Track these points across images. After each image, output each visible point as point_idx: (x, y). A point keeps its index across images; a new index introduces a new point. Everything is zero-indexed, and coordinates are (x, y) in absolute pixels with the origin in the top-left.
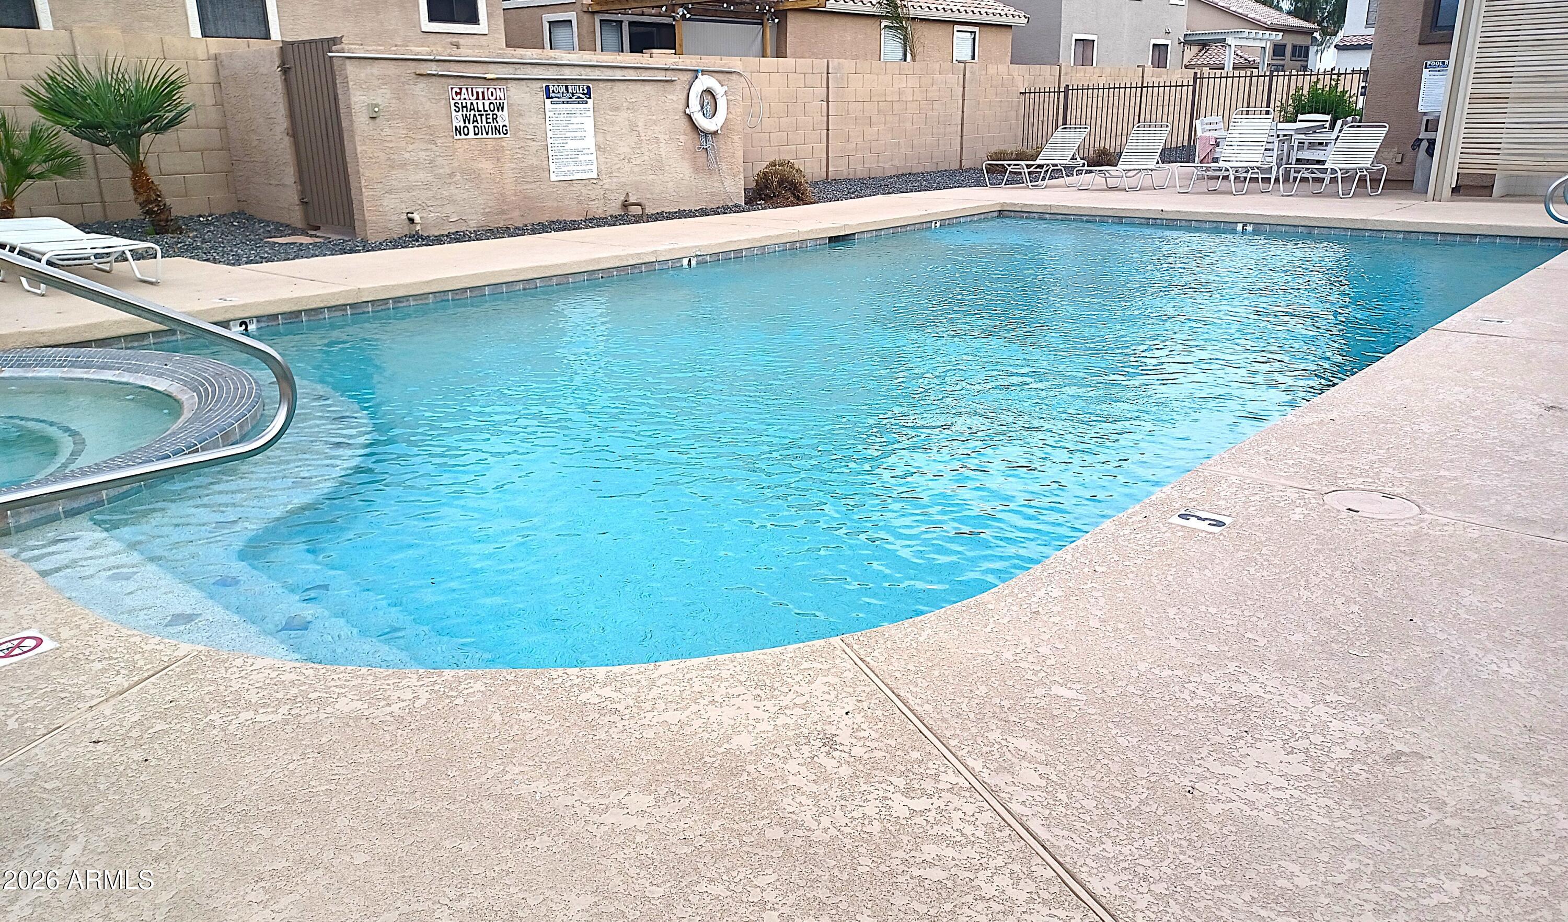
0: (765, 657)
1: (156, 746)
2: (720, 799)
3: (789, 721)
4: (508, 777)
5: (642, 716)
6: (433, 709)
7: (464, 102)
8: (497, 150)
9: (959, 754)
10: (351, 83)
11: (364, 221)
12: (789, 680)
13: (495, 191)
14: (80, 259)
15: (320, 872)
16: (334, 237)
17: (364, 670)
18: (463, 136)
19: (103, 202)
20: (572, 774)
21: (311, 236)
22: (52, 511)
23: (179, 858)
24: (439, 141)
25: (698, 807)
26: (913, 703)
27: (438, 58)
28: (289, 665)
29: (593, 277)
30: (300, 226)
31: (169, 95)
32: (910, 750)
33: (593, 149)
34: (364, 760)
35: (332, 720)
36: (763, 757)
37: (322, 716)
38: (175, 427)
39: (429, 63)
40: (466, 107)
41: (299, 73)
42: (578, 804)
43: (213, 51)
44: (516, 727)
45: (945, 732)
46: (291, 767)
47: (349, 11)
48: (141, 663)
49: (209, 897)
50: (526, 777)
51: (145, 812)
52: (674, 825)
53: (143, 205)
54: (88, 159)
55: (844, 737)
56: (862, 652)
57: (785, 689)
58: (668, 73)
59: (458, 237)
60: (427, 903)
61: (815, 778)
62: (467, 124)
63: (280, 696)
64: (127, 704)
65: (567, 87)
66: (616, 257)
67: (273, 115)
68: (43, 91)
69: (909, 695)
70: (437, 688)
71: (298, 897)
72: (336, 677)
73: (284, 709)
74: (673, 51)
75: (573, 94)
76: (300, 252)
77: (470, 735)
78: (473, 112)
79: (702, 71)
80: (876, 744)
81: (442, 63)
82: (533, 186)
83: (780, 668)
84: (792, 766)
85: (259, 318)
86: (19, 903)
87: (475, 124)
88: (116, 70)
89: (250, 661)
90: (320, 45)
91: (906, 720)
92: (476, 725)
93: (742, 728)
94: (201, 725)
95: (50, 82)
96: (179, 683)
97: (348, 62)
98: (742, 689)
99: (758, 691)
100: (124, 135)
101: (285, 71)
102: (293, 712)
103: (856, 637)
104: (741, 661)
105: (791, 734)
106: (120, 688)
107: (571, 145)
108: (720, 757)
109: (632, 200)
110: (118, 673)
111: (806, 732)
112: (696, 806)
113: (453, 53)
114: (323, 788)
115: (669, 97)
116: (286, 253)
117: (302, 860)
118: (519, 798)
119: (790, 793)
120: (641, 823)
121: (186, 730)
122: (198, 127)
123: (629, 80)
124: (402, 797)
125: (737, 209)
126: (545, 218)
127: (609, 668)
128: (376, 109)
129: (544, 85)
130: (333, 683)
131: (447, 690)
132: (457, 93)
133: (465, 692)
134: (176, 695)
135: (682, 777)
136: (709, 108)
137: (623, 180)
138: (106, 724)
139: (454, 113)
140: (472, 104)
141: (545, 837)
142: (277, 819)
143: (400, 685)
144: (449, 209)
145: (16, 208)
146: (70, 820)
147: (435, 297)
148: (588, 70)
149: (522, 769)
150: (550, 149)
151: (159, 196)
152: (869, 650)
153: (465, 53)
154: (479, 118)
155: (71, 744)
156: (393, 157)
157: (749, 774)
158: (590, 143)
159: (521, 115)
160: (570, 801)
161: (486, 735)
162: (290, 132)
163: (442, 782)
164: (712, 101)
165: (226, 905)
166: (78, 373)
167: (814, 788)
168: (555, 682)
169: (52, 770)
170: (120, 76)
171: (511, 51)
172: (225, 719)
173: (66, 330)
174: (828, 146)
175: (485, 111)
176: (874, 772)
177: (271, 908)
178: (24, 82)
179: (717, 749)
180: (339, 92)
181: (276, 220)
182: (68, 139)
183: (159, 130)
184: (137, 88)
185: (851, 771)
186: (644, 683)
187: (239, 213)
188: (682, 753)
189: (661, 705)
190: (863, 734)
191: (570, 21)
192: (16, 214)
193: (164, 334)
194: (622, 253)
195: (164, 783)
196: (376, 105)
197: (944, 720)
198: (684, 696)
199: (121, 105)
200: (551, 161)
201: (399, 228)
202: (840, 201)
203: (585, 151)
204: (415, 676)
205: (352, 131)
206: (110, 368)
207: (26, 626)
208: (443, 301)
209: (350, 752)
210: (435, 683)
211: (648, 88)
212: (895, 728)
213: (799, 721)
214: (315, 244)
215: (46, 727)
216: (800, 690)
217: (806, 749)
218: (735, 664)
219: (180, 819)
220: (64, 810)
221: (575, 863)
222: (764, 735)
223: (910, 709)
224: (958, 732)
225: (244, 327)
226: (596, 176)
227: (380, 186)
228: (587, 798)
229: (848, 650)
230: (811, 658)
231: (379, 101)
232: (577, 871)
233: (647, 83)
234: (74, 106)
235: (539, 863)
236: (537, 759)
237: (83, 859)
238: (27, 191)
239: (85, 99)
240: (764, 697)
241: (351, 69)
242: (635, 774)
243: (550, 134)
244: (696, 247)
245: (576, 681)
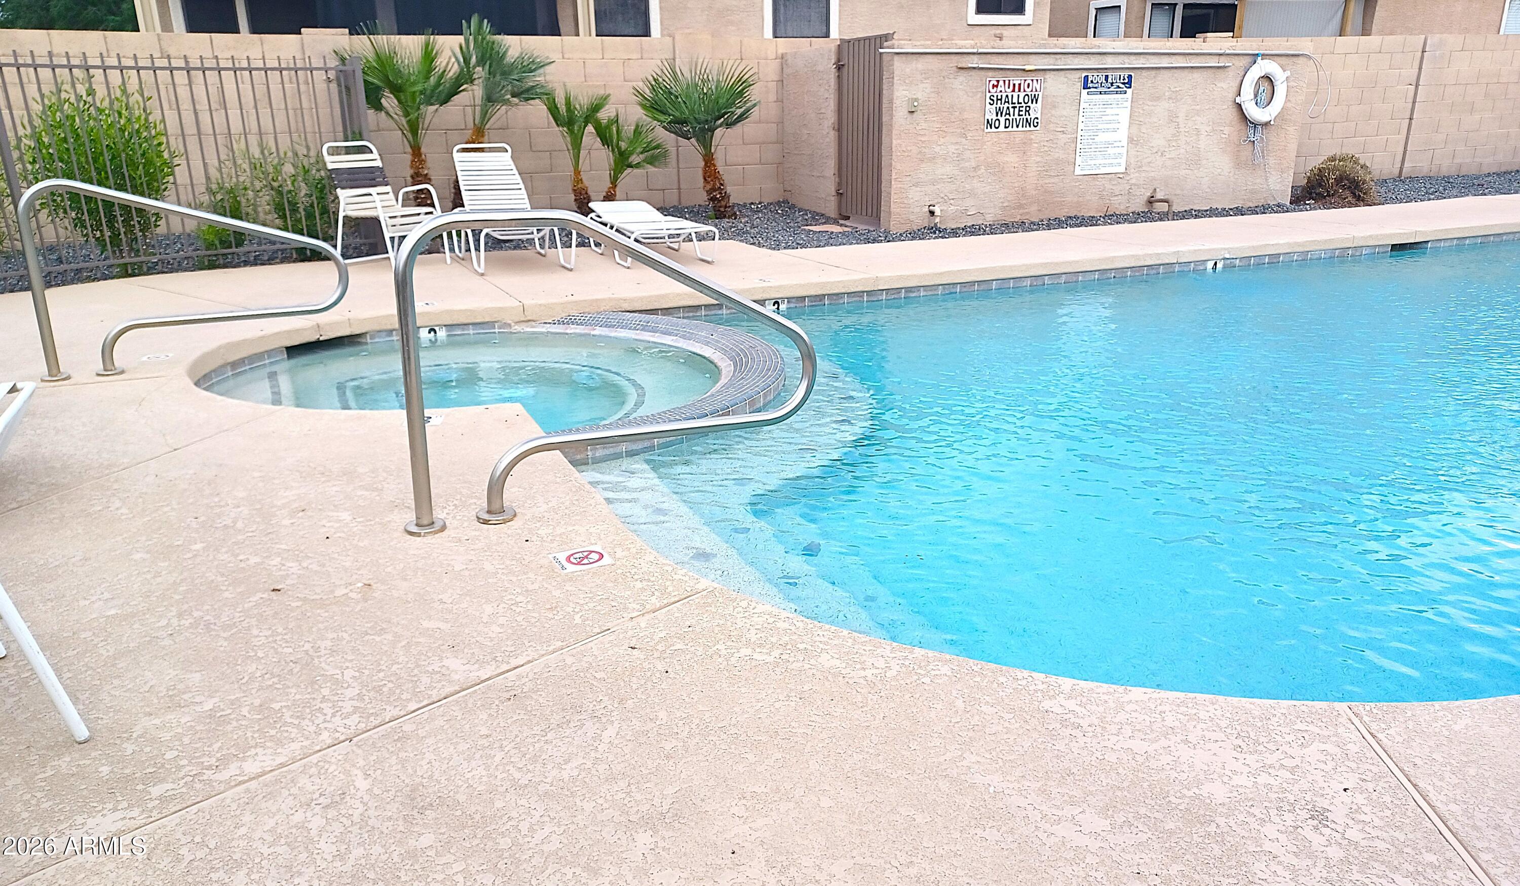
0: (1252, 706)
1: (675, 662)
2: (1181, 843)
3: (1271, 781)
4: (965, 763)
5: (1106, 737)
6: (902, 682)
7: (999, 95)
8: (1024, 143)
9: (1492, 872)
10: (896, 78)
11: (890, 213)
12: (1278, 738)
13: (1016, 185)
14: (657, 238)
15: (792, 805)
16: (861, 227)
17: (845, 632)
18: (994, 129)
19: (679, 189)
20: (1027, 777)
21: (841, 225)
22: (618, 450)
23: (683, 761)
24: (969, 135)
25: (1157, 846)
26: (1434, 799)
27: (981, 50)
28: (784, 614)
29: (1105, 276)
30: (833, 216)
31: (741, 93)
32: (1423, 851)
33: (1125, 143)
34: (838, 714)
35: (814, 671)
36: (1236, 813)
37: (807, 666)
38: (714, 390)
39: (972, 56)
40: (1001, 100)
41: (851, 70)
42: (1030, 808)
43: (780, 51)
44: (977, 717)
45: (1476, 842)
46: (777, 705)
47: (903, 7)
48: (670, 589)
49: (703, 800)
50: (982, 768)
51: (662, 715)
52: (1128, 857)
53: (709, 192)
54: (673, 150)
55: (1338, 815)
56: (1374, 727)
57: (1271, 746)
58: (1222, 58)
59: (973, 231)
60: (879, 861)
61: (1296, 850)
62: (999, 117)
63: (774, 640)
64: (657, 621)
65: (1107, 77)
66: (1133, 256)
67: (823, 111)
68: (648, 91)
69: (1430, 788)
70: (907, 663)
71: (772, 822)
72: (821, 633)
73: (776, 653)
74: (1231, 34)
75: (1112, 84)
76: (831, 240)
77: (933, 714)
78: (1007, 105)
79: (1263, 55)
80: (1379, 833)
81: (984, 56)
82: (1056, 180)
83: (1269, 722)
84: (1270, 830)
85: (789, 300)
86: (570, 764)
87: (1007, 117)
88: (703, 71)
89: (753, 604)
90: (873, 41)
91: (1423, 815)
92: (939, 707)
93: (1215, 776)
94: (710, 652)
95: (653, 83)
96: (696, 612)
97: (896, 58)
98: (1221, 736)
99: (1239, 742)
100: (703, 130)
101: (839, 68)
102: (783, 657)
103: (1368, 708)
104: (1223, 704)
105: (1273, 796)
106: (653, 607)
107: (1102, 137)
108: (1187, 800)
109: (1159, 196)
110: (653, 594)
111: (1292, 798)
112: (1154, 844)
113: (996, 45)
114: (802, 731)
115: (1219, 85)
116: (819, 240)
117: (778, 790)
118: (973, 786)
119: (1264, 858)
120: (1094, 845)
121: (699, 653)
122: (760, 122)
123: (1176, 68)
124: (866, 756)
125: (1280, 208)
126: (1062, 214)
127: (1076, 681)
128: (916, 104)
129: (1083, 75)
130: (818, 639)
131: (916, 667)
132: (994, 86)
133: (933, 673)
134: (694, 622)
135: (1143, 811)
136: (1264, 97)
137: (1153, 174)
138: (641, 635)
139: (988, 106)
140: (1007, 96)
141: (994, 830)
142: (761, 748)
143: (875, 653)
144: (969, 202)
145: (617, 193)
146: (610, 707)
147: (944, 289)
148: (1132, 58)
149: (979, 759)
150: (1079, 141)
151: (722, 185)
152: (1383, 726)
153: (1008, 45)
154: (1012, 110)
155: (616, 645)
156: (924, 150)
157: (1218, 826)
158: (1122, 135)
159: (1054, 107)
160: (1023, 803)
161: (948, 719)
162: (836, 127)
163: (904, 753)
164: (1270, 88)
165: (714, 811)
166: (647, 336)
167: (1295, 861)
168: (1019, 682)
169: (601, 663)
170: (705, 77)
171: (1054, 41)
172: (729, 651)
173: (641, 299)
174: (1407, 138)
175: (1019, 103)
176: (1372, 863)
177: (750, 825)
178: (634, 84)
179: (1185, 791)
180: (885, 87)
181: (813, 209)
182: (661, 134)
183: (729, 125)
184: (716, 88)
185: (1342, 854)
186: (1112, 705)
187: (783, 202)
188: (1145, 785)
189: (1127, 731)
190: (1362, 817)
191: (1119, 7)
192: (617, 197)
193: (712, 308)
194: (1140, 253)
195: (678, 694)
196: (916, 100)
197: (1475, 828)
198: (1154, 727)
199: (704, 103)
200: (1078, 154)
201: (919, 219)
202: (1413, 203)
203: (1116, 144)
204: (889, 648)
205: (891, 125)
206: (670, 334)
207: (593, 542)
208: (951, 293)
209: (826, 704)
210: (906, 658)
211: (1196, 75)
212: (1407, 821)
213: (1285, 785)
214: (843, 233)
215: (600, 627)
216: (1290, 751)
217: (1289, 817)
218: (1216, 707)
219: (687, 729)
220: (606, 698)
221: (1022, 864)
222: (1241, 790)
223: (1429, 804)
224: (1494, 845)
225: (776, 306)
226: (1123, 170)
227: (908, 179)
228: (1040, 805)
229: (1356, 721)
230: (1308, 719)
231: (919, 95)
232: (1023, 873)
233: (1195, 71)
234: (668, 104)
235: (986, 854)
236: (994, 753)
237: (616, 742)
238: (628, 177)
239: (677, 97)
240: (1245, 749)
241: (898, 65)
242: (1091, 793)
243: (1081, 126)
244: (1225, 249)
245: (1041, 687)
